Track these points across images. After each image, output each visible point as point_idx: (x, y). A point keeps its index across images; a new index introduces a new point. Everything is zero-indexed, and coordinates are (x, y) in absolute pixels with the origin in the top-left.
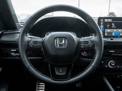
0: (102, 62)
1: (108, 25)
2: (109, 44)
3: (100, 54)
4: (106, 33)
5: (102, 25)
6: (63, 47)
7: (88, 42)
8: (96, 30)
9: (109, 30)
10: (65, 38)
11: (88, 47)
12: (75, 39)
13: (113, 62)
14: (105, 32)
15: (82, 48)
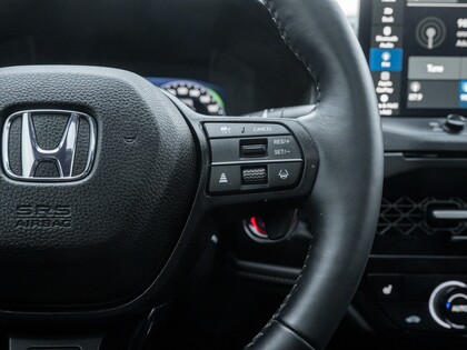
0: (387, 290)
1: (431, 33)
2: (432, 159)
3: (353, 234)
4: (415, 87)
5: (387, 30)
6: (68, 180)
7: (265, 142)
8: (326, 50)
9: (435, 68)
10: (84, 110)
11: (265, 180)
12: (160, 121)
13: (458, 290)
14: (411, 75)
15: (225, 192)
